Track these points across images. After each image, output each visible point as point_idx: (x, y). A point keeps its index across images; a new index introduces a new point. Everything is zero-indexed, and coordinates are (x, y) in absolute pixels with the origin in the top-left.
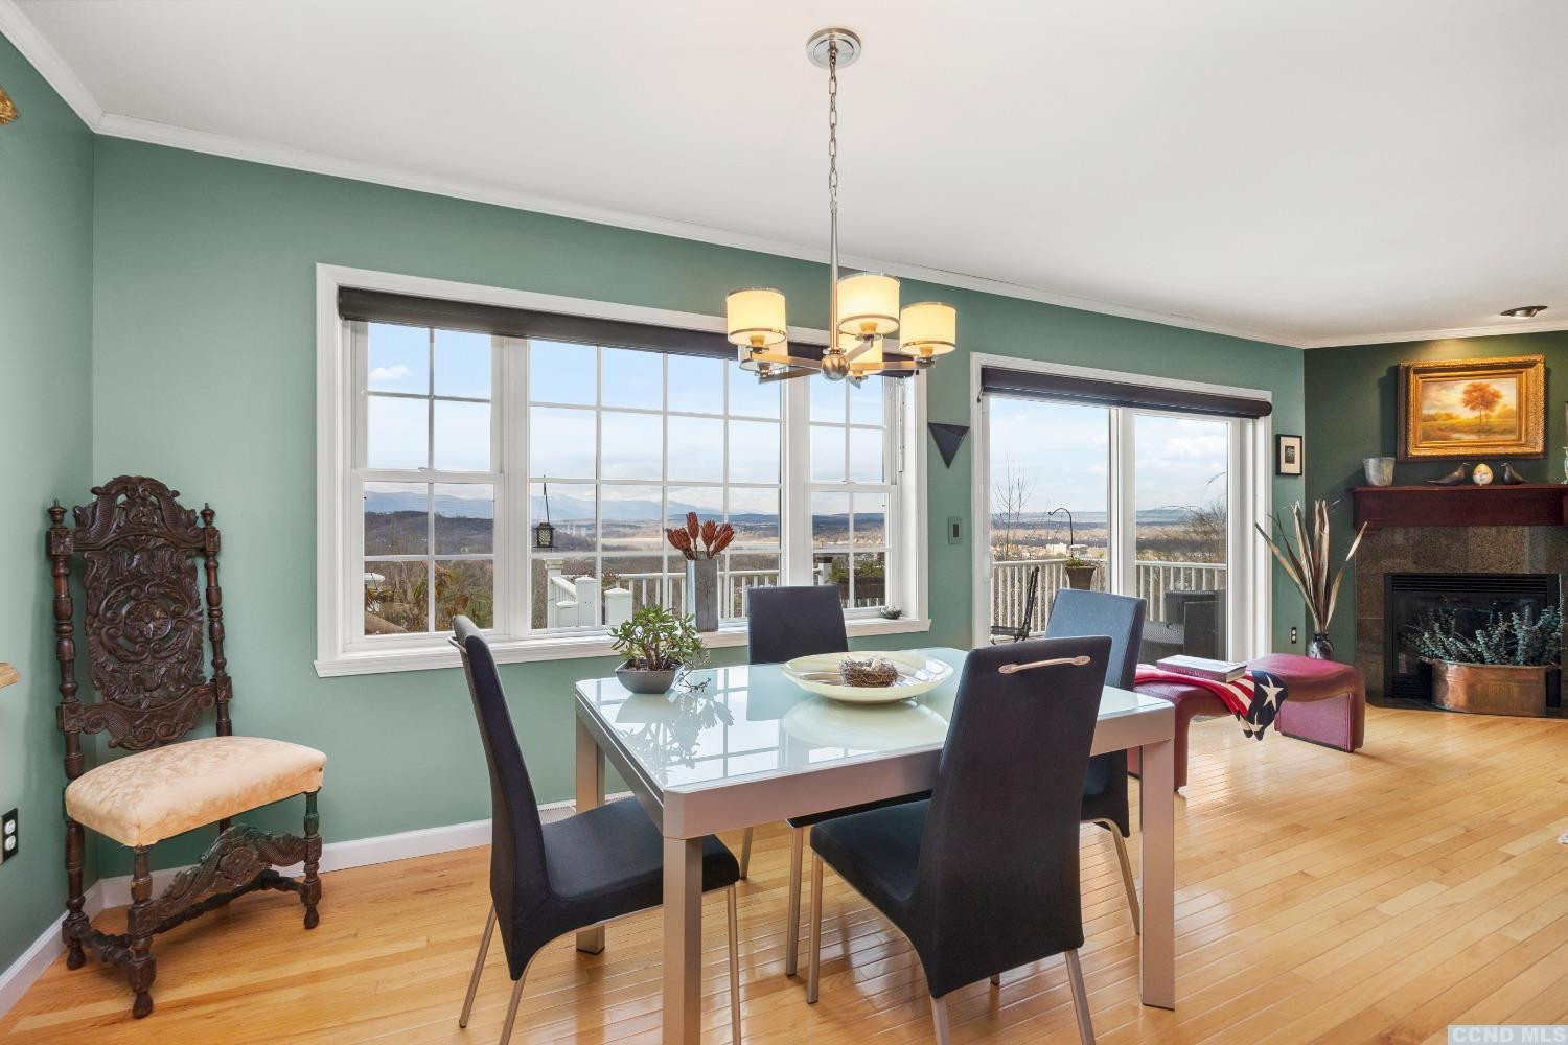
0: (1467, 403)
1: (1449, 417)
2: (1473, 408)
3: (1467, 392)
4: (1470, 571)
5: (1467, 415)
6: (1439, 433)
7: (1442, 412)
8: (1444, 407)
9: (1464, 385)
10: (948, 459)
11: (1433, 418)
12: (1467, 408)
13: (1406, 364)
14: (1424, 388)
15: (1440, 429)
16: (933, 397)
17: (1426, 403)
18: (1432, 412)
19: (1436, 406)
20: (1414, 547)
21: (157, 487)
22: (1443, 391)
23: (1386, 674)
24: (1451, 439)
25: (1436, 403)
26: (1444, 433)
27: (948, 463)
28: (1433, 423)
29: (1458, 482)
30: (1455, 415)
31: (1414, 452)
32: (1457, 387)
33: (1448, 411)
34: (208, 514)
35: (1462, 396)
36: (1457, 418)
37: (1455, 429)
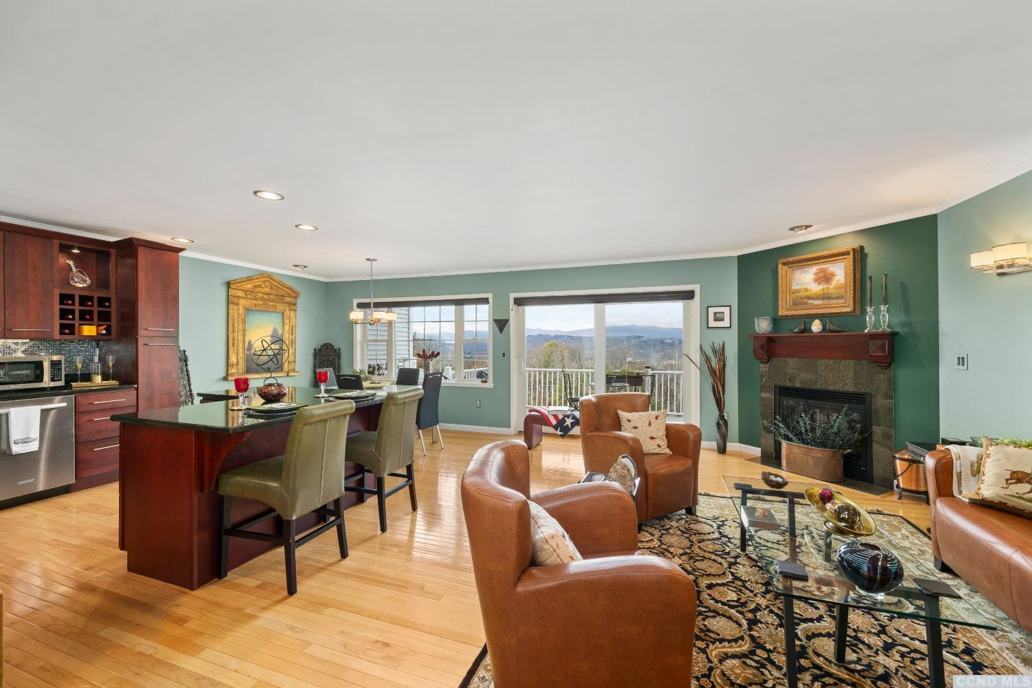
0: (816, 281)
1: (806, 290)
2: (819, 284)
3: (816, 274)
4: (818, 387)
5: (816, 288)
6: (801, 300)
7: (803, 287)
8: (803, 284)
9: (814, 269)
10: (501, 330)
11: (798, 291)
12: (816, 284)
13: (777, 261)
14: (793, 273)
15: (801, 298)
16: (494, 310)
17: (794, 283)
18: (798, 287)
19: (799, 284)
21: (331, 345)
22: (803, 275)
23: (775, 445)
24: (808, 304)
25: (799, 282)
26: (804, 300)
27: (501, 333)
28: (797, 294)
29: (802, 332)
30: (809, 288)
31: (782, 313)
32: (811, 271)
33: (806, 287)
34: (339, 349)
35: (813, 277)
36: (811, 290)
37: (809, 298)
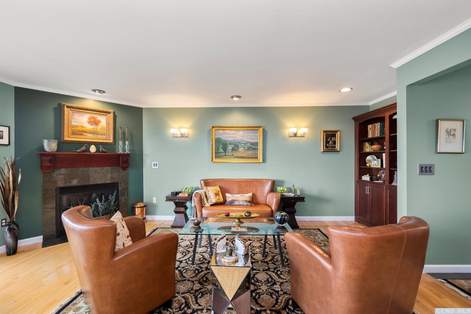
0: (89, 122)
1: (82, 127)
2: (91, 125)
3: (89, 119)
4: (91, 183)
5: (89, 127)
6: (79, 133)
7: (80, 124)
9: (88, 116)
11: (76, 126)
12: (89, 125)
13: (64, 103)
14: (72, 114)
15: (79, 131)
17: (73, 121)
18: (76, 124)
20: (68, 176)
22: (80, 117)
23: (57, 229)
24: (84, 135)
25: (78, 121)
26: (81, 133)
28: (76, 128)
29: (84, 151)
30: (84, 126)
31: (66, 138)
32: (86, 116)
33: (82, 125)
35: (87, 120)
36: (86, 127)
37: (85, 132)
